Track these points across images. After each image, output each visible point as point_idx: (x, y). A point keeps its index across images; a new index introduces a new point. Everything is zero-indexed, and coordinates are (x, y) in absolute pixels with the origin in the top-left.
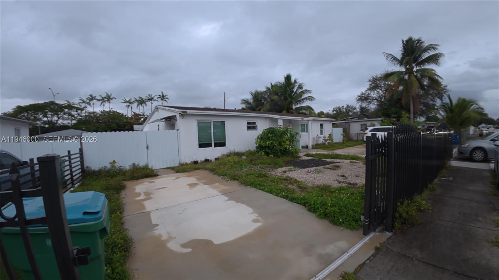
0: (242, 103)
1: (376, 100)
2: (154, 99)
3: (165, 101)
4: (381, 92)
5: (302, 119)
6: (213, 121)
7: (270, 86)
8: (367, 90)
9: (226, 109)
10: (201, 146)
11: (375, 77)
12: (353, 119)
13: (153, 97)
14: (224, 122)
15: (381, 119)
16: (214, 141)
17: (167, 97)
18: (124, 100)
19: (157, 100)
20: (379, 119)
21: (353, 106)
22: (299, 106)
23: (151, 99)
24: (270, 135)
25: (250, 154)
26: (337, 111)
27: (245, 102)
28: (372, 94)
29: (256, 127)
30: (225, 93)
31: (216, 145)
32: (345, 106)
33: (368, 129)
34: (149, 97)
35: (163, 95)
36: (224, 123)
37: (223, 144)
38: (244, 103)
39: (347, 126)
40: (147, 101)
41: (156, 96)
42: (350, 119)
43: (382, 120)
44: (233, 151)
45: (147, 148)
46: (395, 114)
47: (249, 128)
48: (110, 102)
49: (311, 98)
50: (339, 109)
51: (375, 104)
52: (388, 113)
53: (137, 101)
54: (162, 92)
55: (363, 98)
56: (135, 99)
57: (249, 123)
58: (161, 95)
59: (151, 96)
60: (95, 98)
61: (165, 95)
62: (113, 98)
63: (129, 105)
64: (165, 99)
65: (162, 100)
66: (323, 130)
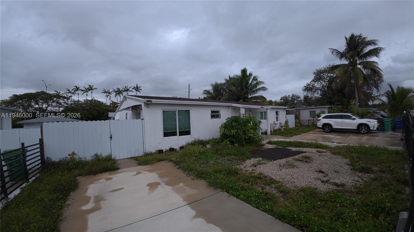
0: (203, 94)
1: (319, 90)
3: (138, 92)
4: (323, 83)
5: (262, 107)
6: (178, 110)
7: (228, 79)
8: (311, 82)
9: (190, 98)
10: (166, 135)
11: (319, 70)
12: (302, 107)
13: (128, 88)
14: (189, 110)
15: (329, 106)
16: (179, 130)
17: (140, 88)
18: (104, 91)
19: (132, 91)
20: (327, 107)
21: (298, 96)
22: (253, 96)
23: (127, 90)
24: (234, 124)
25: (215, 142)
26: (284, 100)
27: (207, 92)
28: (316, 84)
29: (219, 115)
30: (189, 85)
31: (181, 134)
32: (291, 95)
33: (321, 116)
34: (125, 88)
35: (137, 87)
36: (189, 112)
37: (188, 133)
38: (206, 94)
39: (297, 113)
40: (123, 92)
42: (299, 107)
43: (329, 108)
44: (198, 139)
45: (111, 138)
46: (338, 102)
47: (213, 117)
48: (92, 92)
49: (264, 89)
50: (286, 98)
51: (319, 93)
52: (332, 101)
54: (137, 84)
55: (308, 88)
56: (114, 90)
57: (212, 112)
58: (136, 87)
60: (80, 89)
61: (138, 87)
62: (95, 89)
63: (108, 95)
64: (138, 90)
65: (136, 91)
66: (278, 117)
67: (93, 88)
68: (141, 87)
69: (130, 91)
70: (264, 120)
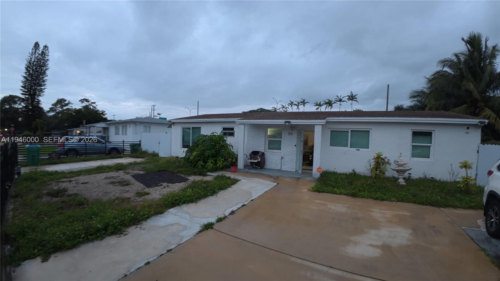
2: (343, 100)
3: (355, 102)
5: (286, 122)
6: (192, 127)
10: (184, 146)
13: (341, 98)
17: (356, 96)
18: (316, 104)
19: (346, 102)
29: (234, 133)
30: (388, 86)
34: (337, 98)
35: (352, 95)
36: (201, 129)
41: (345, 97)
45: (159, 143)
53: (326, 103)
54: (351, 92)
56: (325, 101)
57: (224, 129)
58: (350, 96)
59: (341, 96)
60: (294, 103)
61: (354, 95)
62: (307, 102)
64: (354, 99)
65: (351, 101)
66: (432, 146)
68: (357, 95)
70: (350, 148)
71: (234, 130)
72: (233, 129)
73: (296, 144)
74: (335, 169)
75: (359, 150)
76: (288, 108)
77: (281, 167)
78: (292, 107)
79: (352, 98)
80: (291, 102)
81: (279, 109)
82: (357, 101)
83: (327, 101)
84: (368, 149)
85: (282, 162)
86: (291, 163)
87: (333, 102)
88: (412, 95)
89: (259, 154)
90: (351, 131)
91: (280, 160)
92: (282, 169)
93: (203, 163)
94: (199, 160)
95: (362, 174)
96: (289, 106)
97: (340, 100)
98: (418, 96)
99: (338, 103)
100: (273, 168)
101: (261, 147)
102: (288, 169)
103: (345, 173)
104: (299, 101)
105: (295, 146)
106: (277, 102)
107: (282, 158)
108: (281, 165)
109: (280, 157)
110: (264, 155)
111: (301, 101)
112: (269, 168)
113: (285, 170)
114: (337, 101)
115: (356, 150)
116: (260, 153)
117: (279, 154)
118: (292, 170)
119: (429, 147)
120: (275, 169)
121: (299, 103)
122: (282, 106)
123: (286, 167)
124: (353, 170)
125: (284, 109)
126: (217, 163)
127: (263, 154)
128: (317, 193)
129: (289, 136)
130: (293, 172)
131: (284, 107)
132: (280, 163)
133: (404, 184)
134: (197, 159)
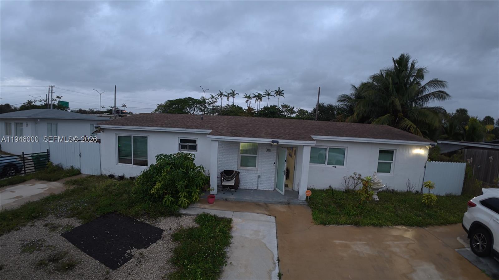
2: (271, 94)
3: (282, 97)
5: (273, 142)
6: (133, 136)
13: (270, 92)
14: (147, 137)
16: (133, 158)
17: (283, 92)
18: (245, 96)
19: (274, 96)
29: (196, 147)
30: (320, 88)
34: (266, 92)
35: (279, 90)
36: (147, 139)
41: (273, 91)
45: (80, 155)
47: (183, 147)
48: (234, 97)
53: (256, 96)
54: (279, 87)
56: (254, 94)
57: (182, 141)
58: (277, 90)
60: (224, 94)
61: (281, 90)
62: (237, 94)
63: (247, 101)
64: (281, 94)
65: (278, 96)
66: (392, 162)
67: (235, 93)
68: (284, 90)
69: (271, 95)
70: (328, 164)
71: (197, 143)
72: (195, 141)
73: (275, 162)
74: (313, 186)
75: (335, 167)
76: (218, 98)
77: (258, 186)
78: (221, 97)
79: (279, 93)
80: (220, 92)
81: (208, 99)
82: (283, 96)
83: (257, 94)
84: (343, 166)
85: (259, 181)
86: (269, 181)
87: (262, 96)
88: (340, 99)
89: (233, 174)
90: (329, 148)
91: (257, 179)
92: (258, 189)
93: (172, 199)
94: (166, 194)
95: (338, 190)
96: (218, 96)
97: (269, 94)
98: (344, 100)
99: (267, 96)
100: (248, 188)
101: (233, 165)
102: (266, 189)
103: (322, 189)
104: (229, 92)
105: (274, 164)
106: (203, 91)
107: (259, 177)
108: (258, 185)
109: (257, 175)
110: (239, 175)
111: (231, 92)
112: (243, 188)
113: (263, 189)
114: (266, 95)
115: (333, 167)
116: (234, 172)
117: (255, 172)
118: (270, 190)
119: (391, 163)
120: (251, 188)
121: (229, 94)
122: (212, 96)
123: (263, 186)
124: (330, 187)
125: (213, 99)
126: (193, 196)
127: (238, 173)
128: (322, 226)
129: (267, 152)
130: (271, 191)
131: (213, 97)
132: (257, 182)
133: (378, 199)
134: (161, 192)
